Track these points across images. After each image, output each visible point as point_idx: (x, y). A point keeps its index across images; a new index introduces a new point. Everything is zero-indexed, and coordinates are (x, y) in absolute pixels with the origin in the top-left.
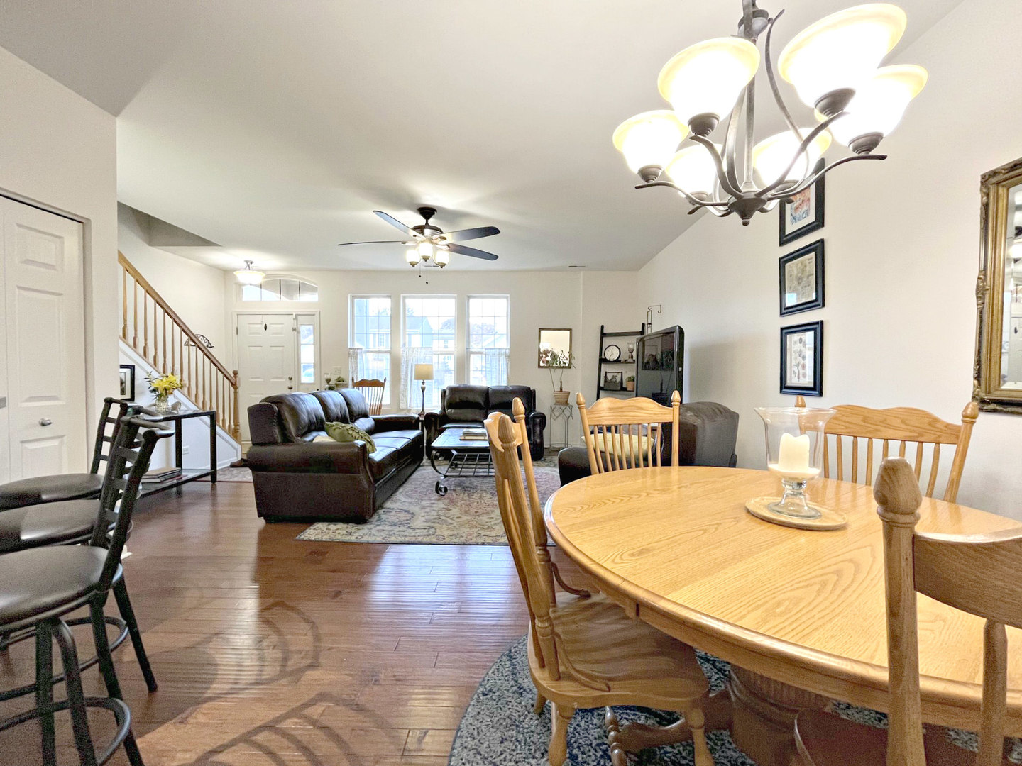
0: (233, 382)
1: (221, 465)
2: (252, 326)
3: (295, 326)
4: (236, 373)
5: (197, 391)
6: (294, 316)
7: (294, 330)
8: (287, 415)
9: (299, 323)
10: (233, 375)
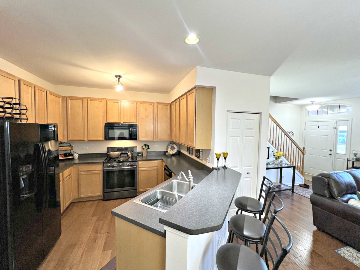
0: (303, 152)
1: (296, 184)
2: (312, 126)
3: (335, 126)
4: (304, 149)
5: (288, 156)
6: (335, 122)
7: (335, 128)
8: (333, 184)
9: (338, 125)
10: (302, 149)
